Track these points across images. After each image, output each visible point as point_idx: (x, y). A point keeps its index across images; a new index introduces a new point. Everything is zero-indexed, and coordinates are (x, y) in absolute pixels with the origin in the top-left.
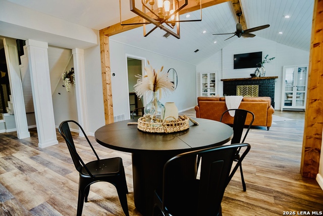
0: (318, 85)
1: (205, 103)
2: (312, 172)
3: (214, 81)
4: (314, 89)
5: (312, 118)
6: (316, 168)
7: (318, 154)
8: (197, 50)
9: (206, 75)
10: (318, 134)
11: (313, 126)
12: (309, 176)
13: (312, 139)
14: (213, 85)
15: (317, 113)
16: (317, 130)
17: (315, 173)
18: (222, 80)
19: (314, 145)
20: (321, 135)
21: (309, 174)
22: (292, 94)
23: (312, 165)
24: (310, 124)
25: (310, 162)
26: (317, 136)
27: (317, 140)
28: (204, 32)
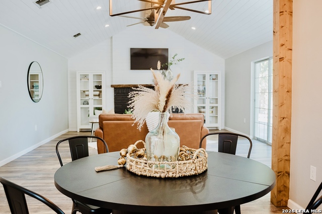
0: (285, 102)
1: (114, 124)
2: (284, 199)
3: (99, 87)
4: (282, 105)
5: (282, 138)
6: (287, 194)
7: (288, 177)
8: (79, 34)
9: (86, 76)
10: (286, 155)
11: (283, 147)
12: (282, 204)
13: (283, 162)
14: (97, 93)
15: (286, 133)
16: (286, 151)
17: (287, 199)
18: (112, 86)
19: (284, 168)
20: (290, 156)
21: (282, 202)
22: (204, 107)
23: (284, 191)
24: (281, 145)
25: (282, 189)
26: (286, 158)
27: (286, 162)
28: (99, 8)
